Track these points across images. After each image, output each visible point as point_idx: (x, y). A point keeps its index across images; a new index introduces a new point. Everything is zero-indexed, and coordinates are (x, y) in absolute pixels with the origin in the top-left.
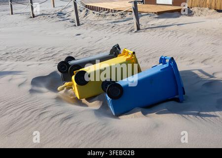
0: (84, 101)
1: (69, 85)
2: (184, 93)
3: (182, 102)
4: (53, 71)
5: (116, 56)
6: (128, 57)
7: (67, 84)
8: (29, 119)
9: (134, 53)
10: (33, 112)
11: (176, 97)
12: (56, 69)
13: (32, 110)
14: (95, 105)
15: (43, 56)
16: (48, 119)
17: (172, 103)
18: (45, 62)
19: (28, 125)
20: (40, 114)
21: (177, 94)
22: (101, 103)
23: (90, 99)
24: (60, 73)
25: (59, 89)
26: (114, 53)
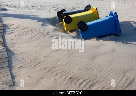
0: (68, 32)
1: (62, 24)
2: (120, 32)
3: (118, 36)
4: (55, 17)
5: (88, 10)
6: (93, 11)
7: (61, 23)
8: (40, 37)
9: (97, 9)
10: (42, 34)
11: (116, 33)
12: (56, 16)
13: (41, 33)
14: (74, 34)
15: (51, 9)
16: (49, 37)
17: (113, 36)
18: (52, 12)
19: (39, 39)
20: (45, 35)
21: (116, 32)
22: (77, 33)
23: (71, 31)
24: (58, 18)
25: (56, 25)
26: (87, 9)
